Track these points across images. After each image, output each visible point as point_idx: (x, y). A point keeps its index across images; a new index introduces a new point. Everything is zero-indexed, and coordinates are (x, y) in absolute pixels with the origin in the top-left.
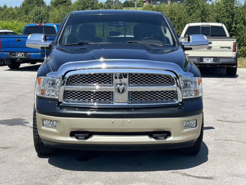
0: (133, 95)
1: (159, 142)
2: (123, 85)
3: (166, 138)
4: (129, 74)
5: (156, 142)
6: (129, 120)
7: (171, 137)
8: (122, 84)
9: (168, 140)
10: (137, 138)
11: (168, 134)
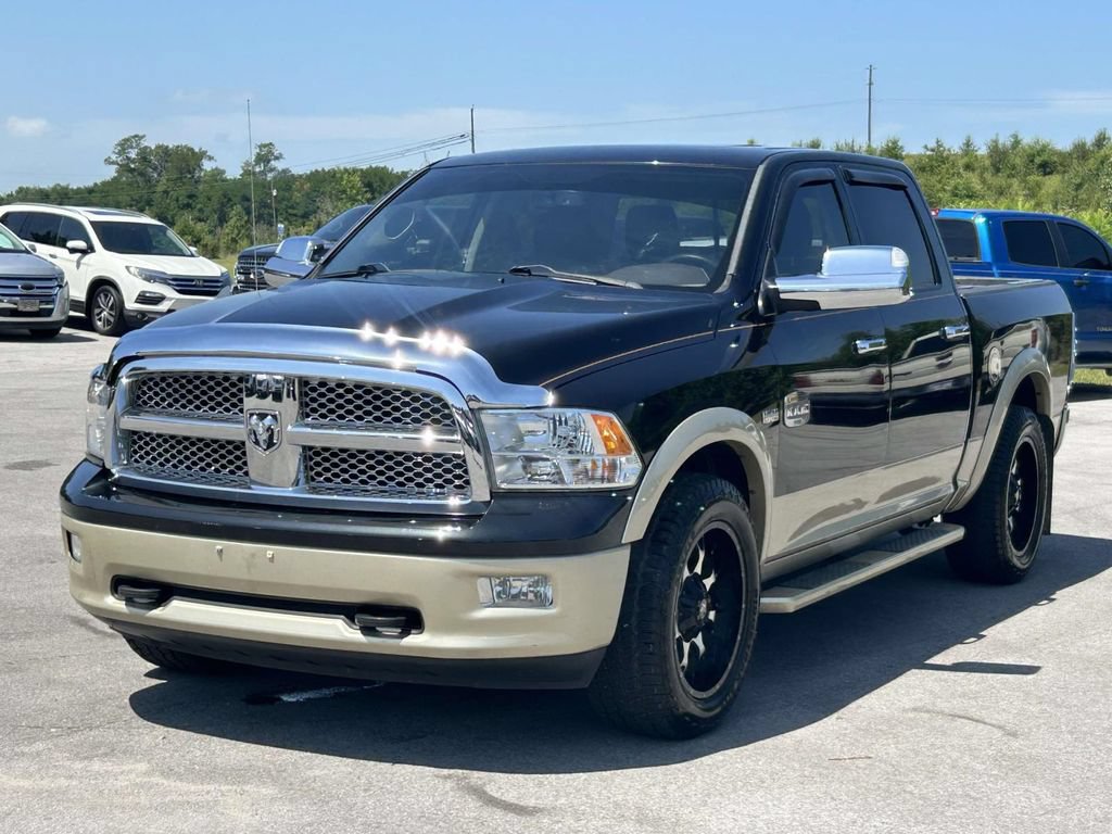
0: (315, 461)
1: (375, 645)
2: (269, 417)
3: (405, 633)
4: (300, 378)
5: (361, 644)
6: (270, 550)
7: (421, 633)
8: (267, 415)
9: (408, 645)
10: (294, 622)
11: (411, 620)
